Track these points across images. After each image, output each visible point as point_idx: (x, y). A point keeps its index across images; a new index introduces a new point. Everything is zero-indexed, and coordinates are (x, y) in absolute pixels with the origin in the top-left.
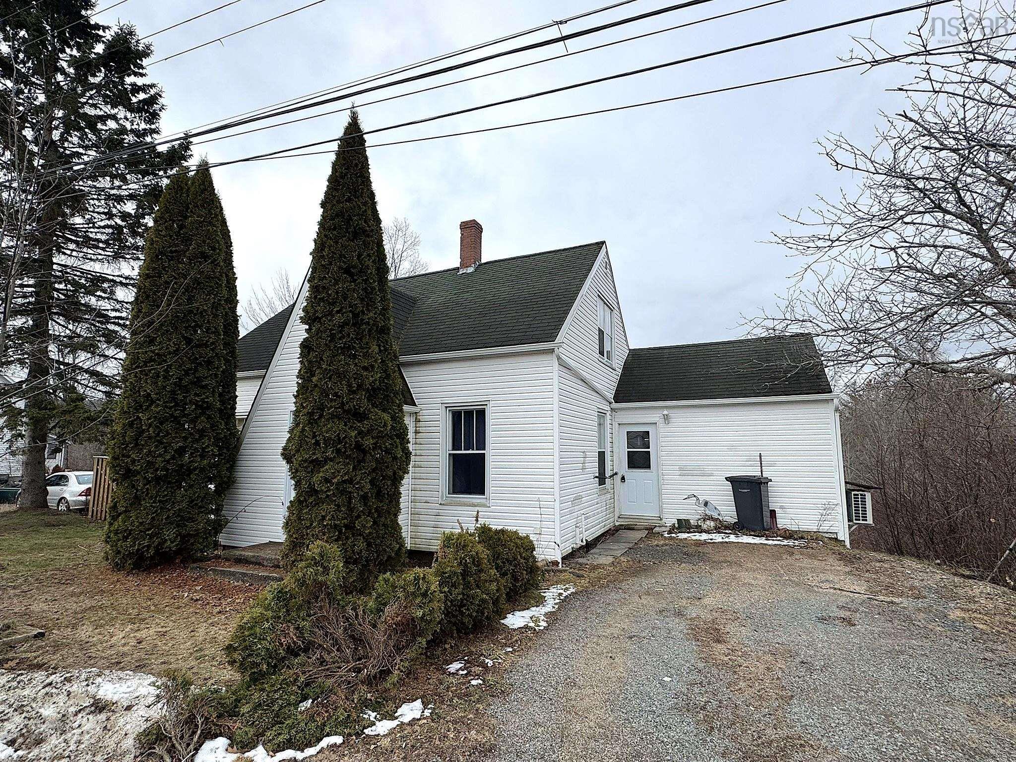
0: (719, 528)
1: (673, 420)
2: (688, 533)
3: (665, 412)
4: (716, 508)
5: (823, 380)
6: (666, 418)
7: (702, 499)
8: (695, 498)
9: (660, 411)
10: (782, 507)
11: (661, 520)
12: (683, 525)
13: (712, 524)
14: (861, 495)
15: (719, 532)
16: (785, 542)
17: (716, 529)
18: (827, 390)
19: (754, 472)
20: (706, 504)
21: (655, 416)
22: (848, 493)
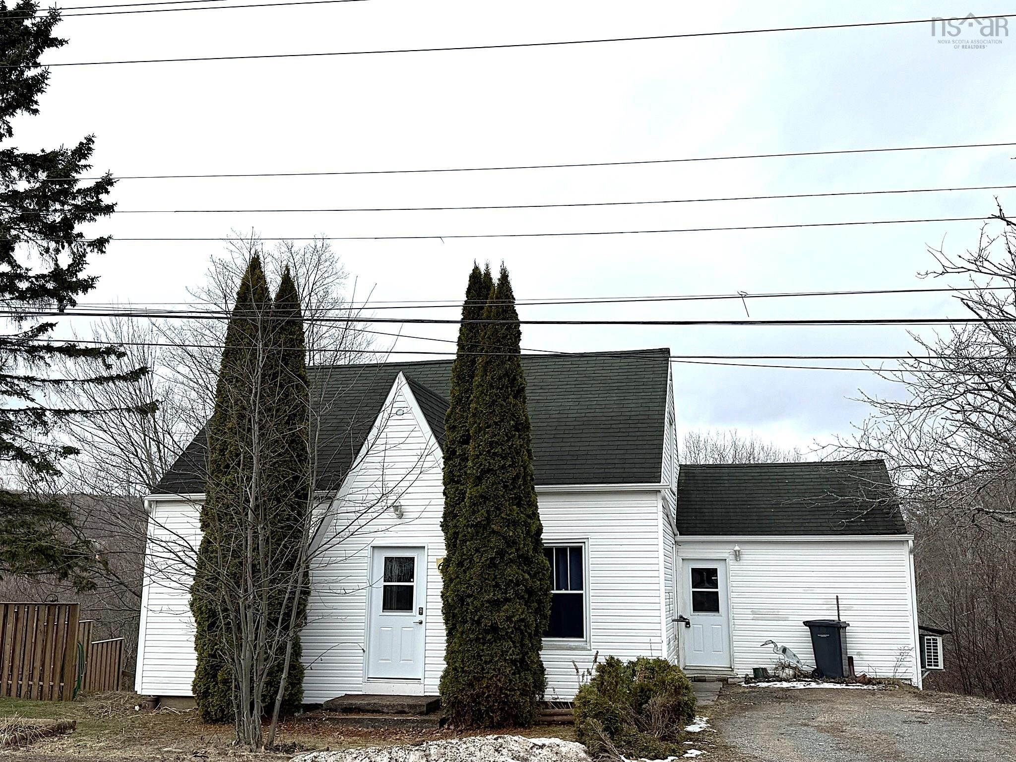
0: (799, 676)
1: (744, 557)
2: (767, 682)
3: (737, 548)
4: (794, 656)
5: (898, 519)
6: (737, 555)
7: (779, 645)
8: (772, 645)
9: (731, 547)
10: (859, 654)
11: (732, 670)
12: (760, 674)
13: (791, 672)
14: (933, 639)
15: (799, 681)
16: (865, 687)
17: (795, 678)
18: (902, 531)
19: (831, 616)
20: (784, 650)
21: (724, 552)
22: (921, 638)
